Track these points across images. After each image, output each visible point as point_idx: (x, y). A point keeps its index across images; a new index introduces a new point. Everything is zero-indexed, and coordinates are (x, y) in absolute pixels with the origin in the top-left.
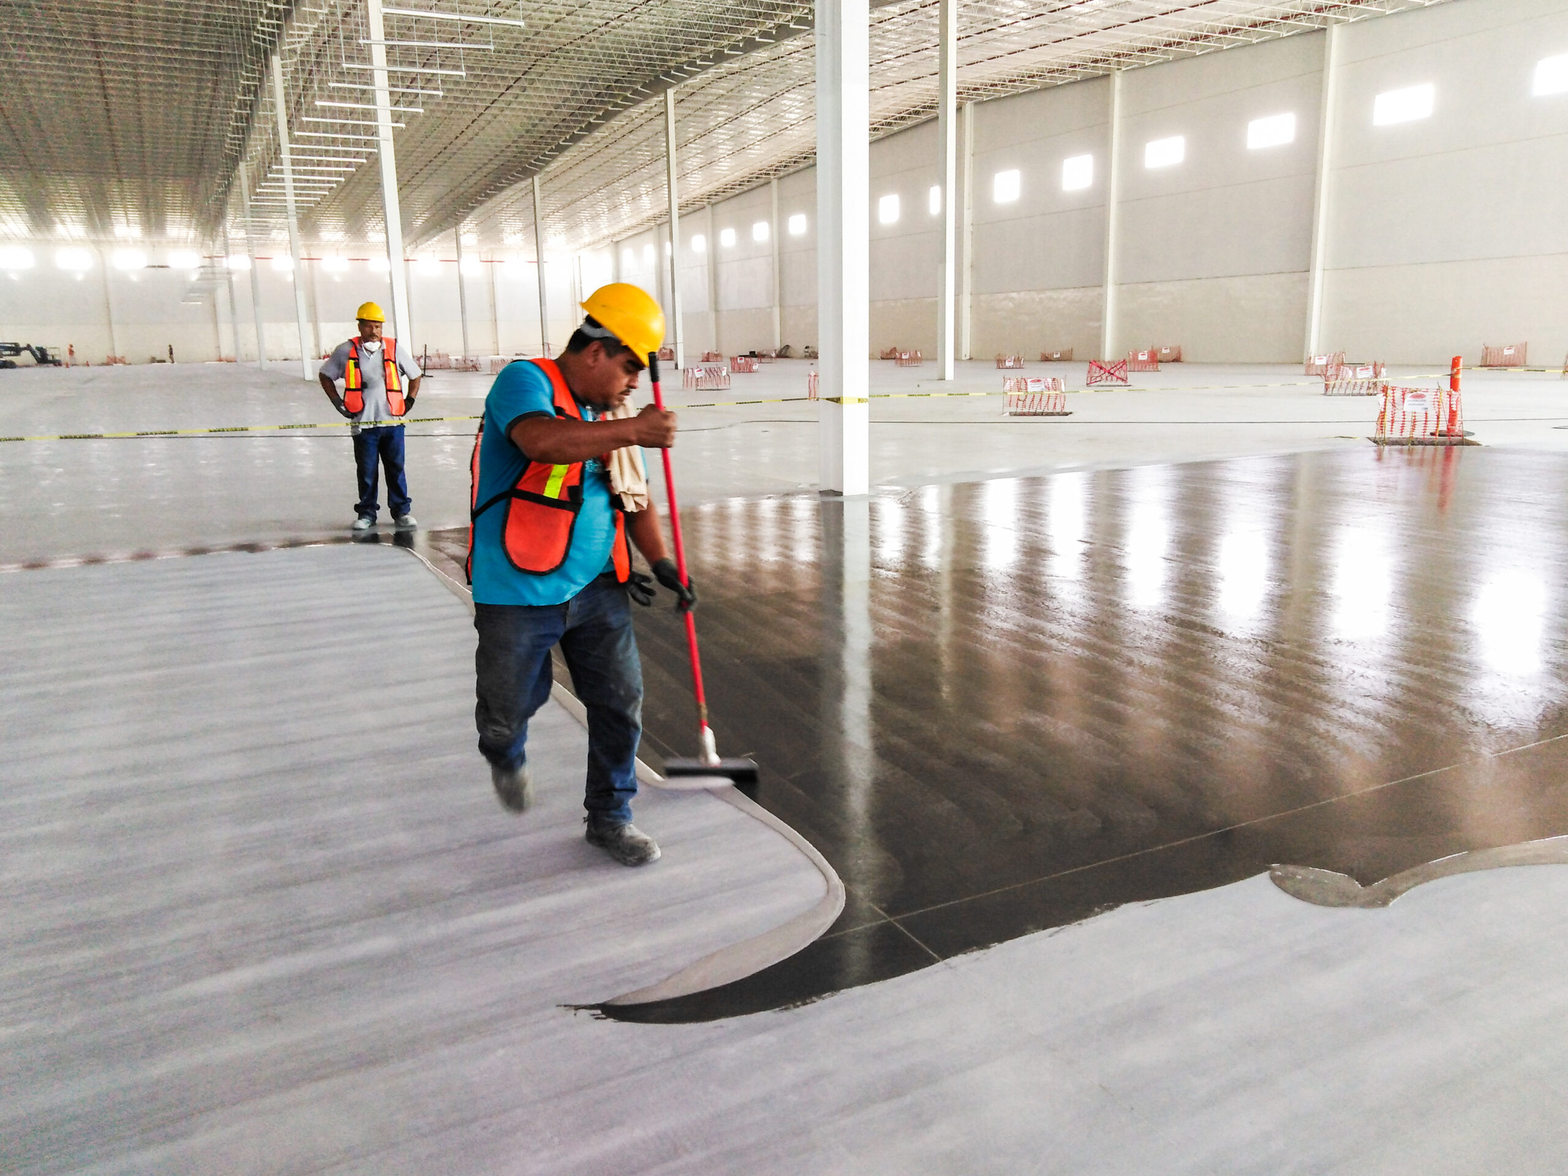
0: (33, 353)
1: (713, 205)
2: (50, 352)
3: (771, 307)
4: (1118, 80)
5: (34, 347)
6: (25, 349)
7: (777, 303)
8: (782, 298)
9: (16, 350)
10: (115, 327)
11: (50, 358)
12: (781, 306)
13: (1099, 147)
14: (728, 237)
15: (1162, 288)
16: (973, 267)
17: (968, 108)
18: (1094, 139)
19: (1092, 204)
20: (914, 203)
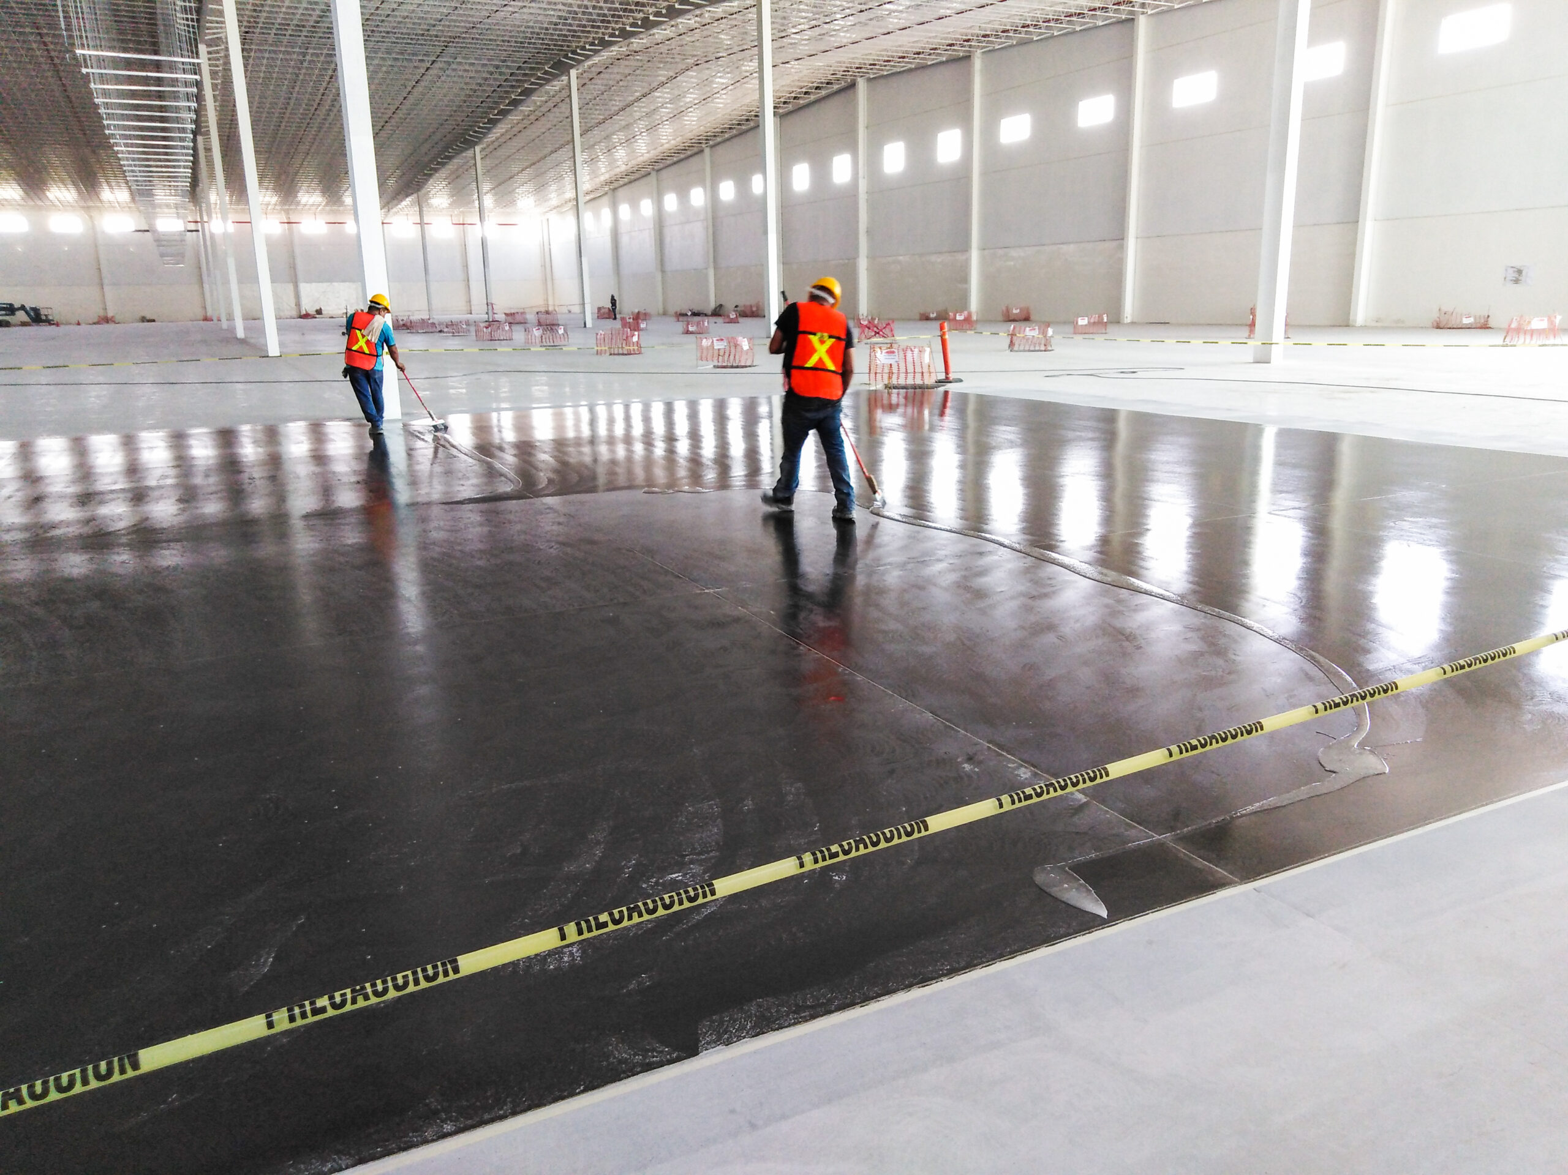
0: (27, 312)
1: (658, 171)
2: (43, 312)
3: (706, 269)
4: (978, 62)
5: (28, 307)
6: (19, 309)
7: (712, 265)
9: (11, 309)
10: (106, 288)
11: (44, 318)
12: (715, 268)
13: (965, 122)
14: (671, 202)
15: (1014, 253)
16: (868, 232)
17: (861, 84)
18: (963, 116)
19: (960, 175)
20: (821, 171)
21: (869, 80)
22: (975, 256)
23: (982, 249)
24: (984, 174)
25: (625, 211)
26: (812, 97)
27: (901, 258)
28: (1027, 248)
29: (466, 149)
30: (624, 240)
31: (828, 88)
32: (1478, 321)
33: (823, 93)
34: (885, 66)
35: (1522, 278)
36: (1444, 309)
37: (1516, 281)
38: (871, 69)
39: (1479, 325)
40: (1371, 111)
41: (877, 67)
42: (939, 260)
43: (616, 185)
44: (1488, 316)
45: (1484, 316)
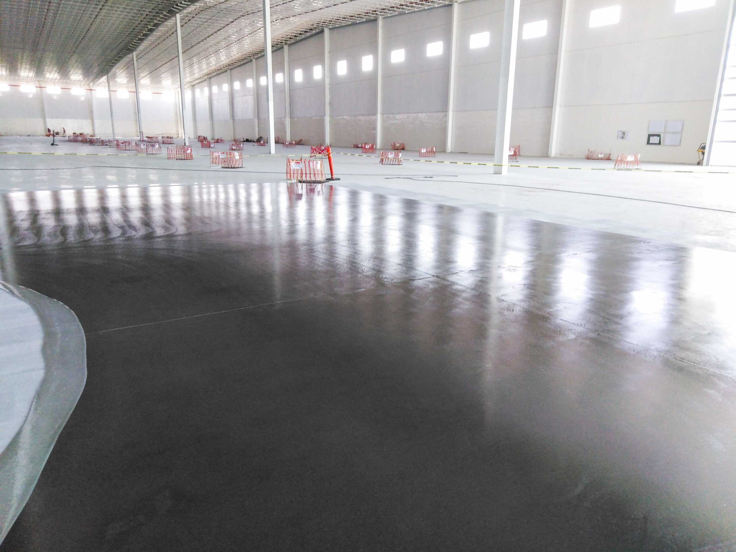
1: (231, 69)
3: (254, 119)
4: (380, 22)
7: (257, 117)
8: (258, 115)
12: (258, 119)
13: (375, 52)
14: (237, 85)
15: (398, 117)
16: (330, 104)
17: (326, 31)
18: (373, 48)
19: (372, 77)
20: (308, 73)
21: (330, 29)
22: (379, 117)
23: (383, 114)
24: (384, 77)
25: (215, 89)
26: (303, 36)
27: (345, 117)
28: (403, 114)
29: (129, 53)
30: (215, 103)
31: (311, 32)
32: (605, 156)
33: (308, 34)
34: (337, 22)
35: (625, 136)
36: (591, 150)
37: (623, 138)
38: (330, 23)
39: (606, 158)
40: (559, 54)
41: (333, 22)
42: (363, 119)
43: (211, 76)
44: (610, 154)
45: (608, 154)
